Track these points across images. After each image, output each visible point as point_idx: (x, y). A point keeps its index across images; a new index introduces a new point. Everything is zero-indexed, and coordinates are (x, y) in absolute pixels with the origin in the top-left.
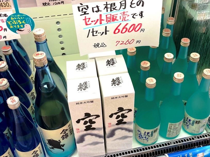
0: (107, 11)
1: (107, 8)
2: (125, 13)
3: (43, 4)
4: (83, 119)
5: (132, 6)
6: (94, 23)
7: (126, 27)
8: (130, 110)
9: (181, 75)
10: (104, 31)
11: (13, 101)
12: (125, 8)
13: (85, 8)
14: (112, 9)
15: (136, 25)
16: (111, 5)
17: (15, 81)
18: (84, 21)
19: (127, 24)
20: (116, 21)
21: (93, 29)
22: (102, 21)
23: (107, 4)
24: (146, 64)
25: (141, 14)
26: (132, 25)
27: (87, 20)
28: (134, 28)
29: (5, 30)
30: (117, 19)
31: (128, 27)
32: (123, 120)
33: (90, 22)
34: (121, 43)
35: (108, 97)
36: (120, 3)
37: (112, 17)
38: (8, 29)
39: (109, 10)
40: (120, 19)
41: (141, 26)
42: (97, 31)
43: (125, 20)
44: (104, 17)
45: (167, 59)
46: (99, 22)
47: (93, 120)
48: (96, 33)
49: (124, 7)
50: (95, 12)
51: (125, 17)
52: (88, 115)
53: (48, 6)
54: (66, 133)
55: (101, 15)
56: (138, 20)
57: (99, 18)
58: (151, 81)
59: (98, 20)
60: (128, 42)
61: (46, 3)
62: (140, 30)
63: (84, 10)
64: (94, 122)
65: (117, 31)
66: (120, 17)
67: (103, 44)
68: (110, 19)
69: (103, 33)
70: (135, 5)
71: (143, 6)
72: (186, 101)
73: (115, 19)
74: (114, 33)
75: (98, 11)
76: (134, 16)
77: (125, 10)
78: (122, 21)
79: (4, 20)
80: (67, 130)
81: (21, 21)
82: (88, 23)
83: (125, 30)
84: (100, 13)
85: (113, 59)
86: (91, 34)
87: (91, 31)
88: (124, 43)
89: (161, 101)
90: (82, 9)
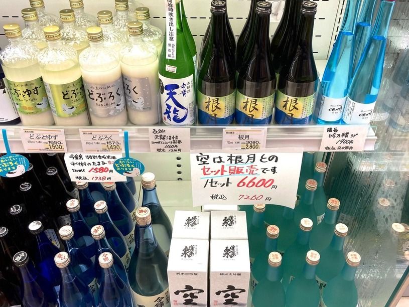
0: (231, 163)
1: (231, 160)
2: (253, 167)
3: (158, 149)
4: (183, 291)
5: (263, 160)
6: (214, 173)
7: (254, 181)
8: (243, 291)
9: (316, 255)
10: (226, 183)
11: (106, 259)
12: (254, 161)
13: (205, 158)
14: (238, 162)
15: (267, 180)
16: (237, 157)
17: (112, 223)
18: (203, 170)
19: (255, 178)
20: (241, 174)
21: (212, 179)
22: (224, 173)
23: (231, 156)
24: (273, 230)
25: (274, 170)
26: (261, 180)
27: (206, 170)
28: (264, 183)
29: (111, 171)
30: (243, 171)
31: (256, 181)
32: (233, 300)
33: (209, 172)
34: (245, 197)
35: (216, 273)
36: (248, 156)
37: (236, 169)
38: (114, 171)
39: (233, 162)
40: (247, 172)
41: (272, 183)
42: (216, 182)
43: (252, 174)
44: (226, 168)
45: (303, 226)
46: (220, 173)
47: (195, 295)
48: (215, 184)
49: (252, 161)
50: (216, 163)
51: (253, 171)
52: (189, 288)
53: (163, 153)
54: (162, 301)
55: (223, 166)
56: (269, 175)
57: (220, 169)
58: (275, 258)
59: (219, 171)
60: (254, 198)
61: (160, 149)
62: (271, 186)
63: (204, 160)
64: (196, 297)
65: (242, 184)
66: (247, 170)
67: (223, 196)
68: (235, 171)
69: (224, 184)
70: (267, 160)
71: (276, 161)
72: (326, 283)
73: (240, 172)
74: (238, 185)
75: (221, 161)
76: (264, 171)
77: (254, 164)
78: (249, 174)
79: (112, 162)
80: (163, 298)
81: (130, 164)
82: (207, 173)
83: (251, 184)
84: (222, 164)
85: (232, 217)
86: (209, 184)
87: (210, 181)
88: (250, 198)
89: (291, 277)
90: (202, 159)
